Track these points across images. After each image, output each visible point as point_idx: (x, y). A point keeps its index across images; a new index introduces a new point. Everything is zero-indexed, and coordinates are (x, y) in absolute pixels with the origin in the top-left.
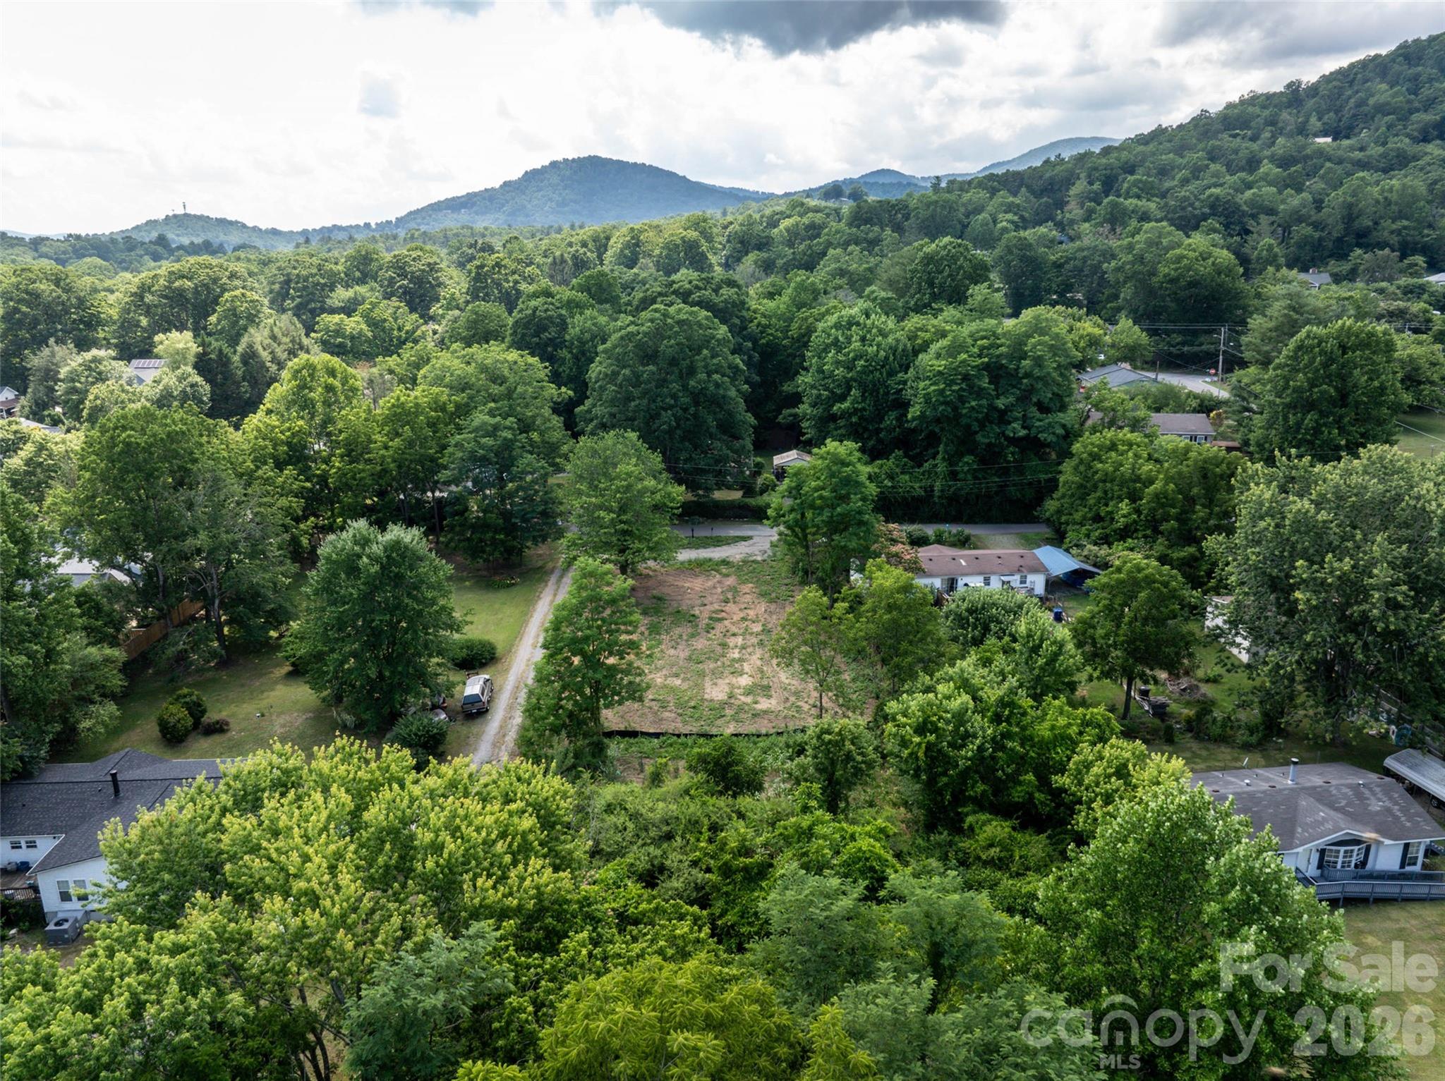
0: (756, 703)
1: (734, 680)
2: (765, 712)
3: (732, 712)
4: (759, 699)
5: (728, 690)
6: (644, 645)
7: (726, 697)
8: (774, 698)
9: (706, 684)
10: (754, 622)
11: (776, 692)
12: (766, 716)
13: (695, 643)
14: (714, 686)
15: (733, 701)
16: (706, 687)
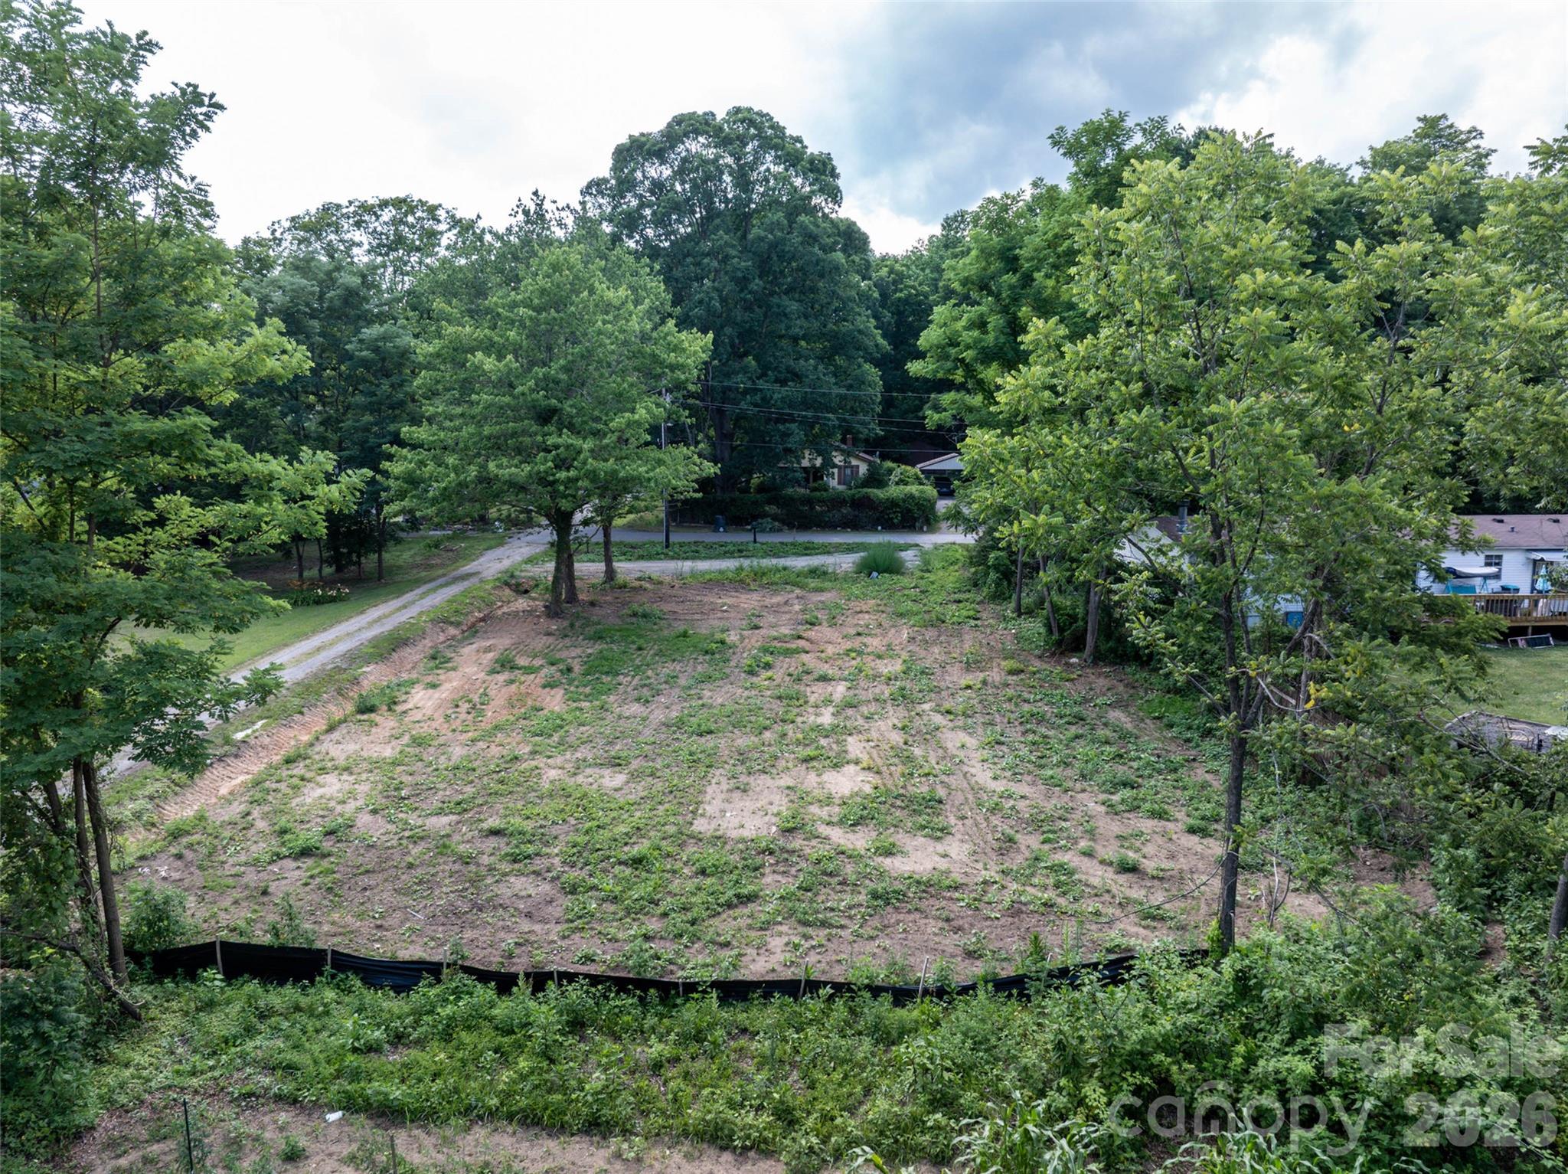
0: (889, 852)
1: (812, 779)
2: (928, 887)
3: (789, 884)
4: (901, 838)
5: (783, 808)
6: (559, 693)
7: (774, 829)
8: (959, 836)
9: (709, 790)
10: (880, 657)
11: (963, 818)
12: (932, 901)
13: (707, 693)
14: (737, 795)
15: (797, 843)
16: (708, 798)
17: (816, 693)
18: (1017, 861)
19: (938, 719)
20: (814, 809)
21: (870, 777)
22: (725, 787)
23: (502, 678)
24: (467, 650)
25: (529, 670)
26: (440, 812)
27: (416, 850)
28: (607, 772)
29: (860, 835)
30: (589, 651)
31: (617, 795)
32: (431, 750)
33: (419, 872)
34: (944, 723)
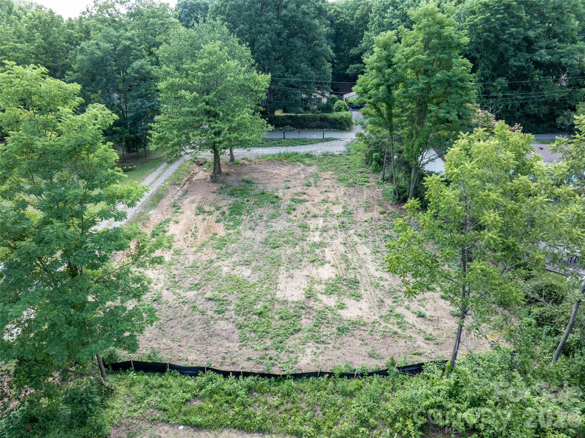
0: (342, 307)
1: (314, 271)
3: (311, 324)
4: (345, 301)
5: (306, 286)
6: (221, 225)
7: (303, 296)
8: (365, 299)
9: (280, 277)
10: (334, 204)
11: (366, 290)
12: (357, 331)
13: (274, 225)
14: (290, 279)
15: (311, 303)
16: (280, 281)
17: (312, 223)
18: (385, 312)
19: (356, 239)
20: (316, 286)
21: (334, 270)
22: (285, 276)
23: (201, 217)
24: (186, 202)
25: (210, 213)
26: (190, 289)
27: (185, 308)
28: (244, 268)
29: (332, 299)
30: (230, 202)
31: (249, 280)
32: (182, 256)
33: (188, 319)
34: (359, 241)
